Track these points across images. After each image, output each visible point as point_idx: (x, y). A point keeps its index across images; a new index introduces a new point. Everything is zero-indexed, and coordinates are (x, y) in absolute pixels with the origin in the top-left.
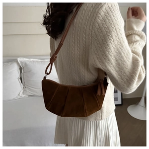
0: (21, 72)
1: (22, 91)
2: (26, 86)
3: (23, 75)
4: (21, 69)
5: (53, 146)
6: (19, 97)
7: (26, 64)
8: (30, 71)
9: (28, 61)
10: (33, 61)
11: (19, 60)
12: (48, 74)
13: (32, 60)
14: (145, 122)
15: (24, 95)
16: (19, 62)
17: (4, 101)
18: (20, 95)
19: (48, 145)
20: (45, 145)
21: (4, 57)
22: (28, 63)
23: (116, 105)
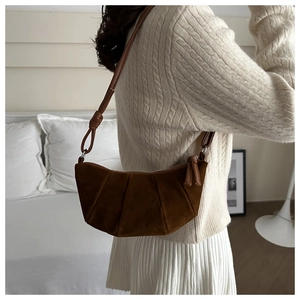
0: (43, 143)
1: (45, 181)
2: (52, 171)
3: (48, 149)
4: (43, 136)
5: (103, 294)
6: (38, 193)
7: (53, 127)
8: (61, 142)
9: (58, 121)
10: (69, 122)
11: (40, 118)
12: (87, 152)
13: (66, 119)
14: (292, 250)
15: (48, 190)
16: (40, 122)
17: (8, 201)
18: (41, 189)
19: (94, 293)
20: (86, 293)
21: (7, 111)
22: (57, 125)
23: (232, 215)
